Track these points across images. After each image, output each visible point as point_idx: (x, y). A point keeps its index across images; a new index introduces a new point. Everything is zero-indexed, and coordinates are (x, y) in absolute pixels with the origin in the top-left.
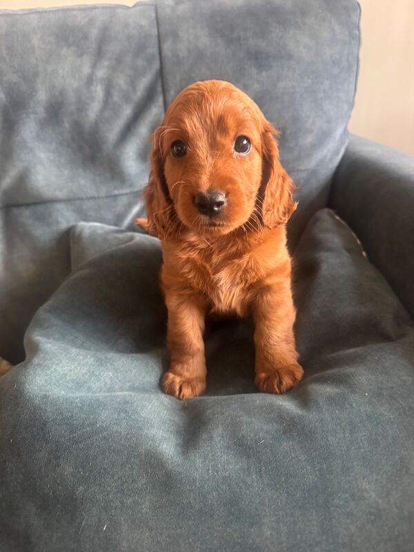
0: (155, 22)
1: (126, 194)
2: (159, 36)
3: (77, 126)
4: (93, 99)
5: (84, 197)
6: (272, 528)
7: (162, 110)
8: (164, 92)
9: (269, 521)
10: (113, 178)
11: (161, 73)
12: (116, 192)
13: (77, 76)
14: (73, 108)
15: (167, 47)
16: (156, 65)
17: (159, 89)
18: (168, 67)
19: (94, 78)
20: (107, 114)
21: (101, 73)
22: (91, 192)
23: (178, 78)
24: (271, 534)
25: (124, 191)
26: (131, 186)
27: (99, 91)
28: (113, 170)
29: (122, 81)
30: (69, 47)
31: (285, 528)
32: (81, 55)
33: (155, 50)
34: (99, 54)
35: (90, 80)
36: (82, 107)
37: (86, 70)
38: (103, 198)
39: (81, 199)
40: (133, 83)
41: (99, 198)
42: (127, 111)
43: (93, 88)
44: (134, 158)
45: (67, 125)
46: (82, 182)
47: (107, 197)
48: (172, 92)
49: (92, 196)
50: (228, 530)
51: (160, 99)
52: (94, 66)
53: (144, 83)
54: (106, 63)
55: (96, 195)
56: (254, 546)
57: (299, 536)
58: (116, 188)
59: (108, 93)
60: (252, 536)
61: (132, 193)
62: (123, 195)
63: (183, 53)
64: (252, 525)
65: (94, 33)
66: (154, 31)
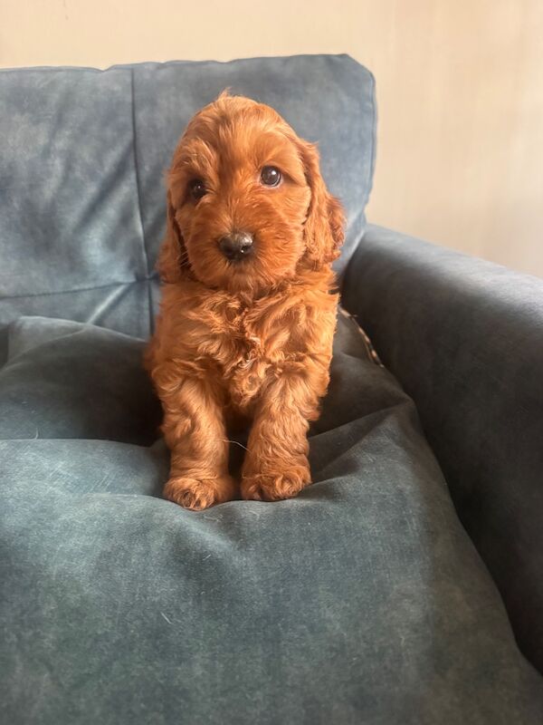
0: (130, 88)
1: (90, 289)
2: (133, 104)
3: (29, 206)
4: (49, 174)
5: (35, 293)
6: (206, 667)
7: (135, 188)
8: (137, 167)
9: (203, 657)
10: (72, 269)
11: (134, 146)
12: (76, 287)
13: (31, 147)
14: (24, 184)
15: (142, 116)
16: (129, 136)
17: (132, 163)
18: (142, 139)
19: (52, 148)
20: (66, 192)
21: (60, 144)
22: (46, 287)
23: (154, 151)
24: (203, 674)
25: (87, 286)
26: (95, 280)
27: (57, 165)
28: (73, 260)
29: (86, 154)
30: (22, 112)
31: (222, 666)
32: (37, 123)
33: (129, 120)
34: (60, 121)
35: (47, 152)
36: (35, 183)
37: (42, 140)
38: (59, 293)
39: (32, 296)
40: (99, 156)
41: (54, 294)
42: (92, 190)
43: (50, 162)
44: (100, 244)
45: (16, 205)
46: (34, 274)
47: (64, 293)
48: (147, 168)
49: (45, 291)
50: (150, 668)
51: (133, 175)
52: (53, 135)
53: (112, 157)
54: (67, 133)
55: (51, 291)
56: (180, 689)
57: (238, 677)
58: (76, 282)
59: (69, 168)
60: (179, 677)
61: (96, 288)
62: (84, 290)
63: (161, 121)
64: (180, 661)
65: (55, 98)
66: (129, 99)
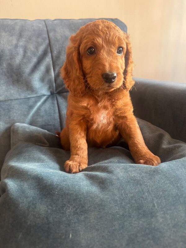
0: (45, 26)
1: (34, 97)
2: (47, 31)
3: (10, 65)
4: (18, 54)
5: (13, 99)
6: (162, 218)
7: (51, 59)
8: (51, 52)
9: (160, 214)
10: (27, 89)
11: (50, 44)
12: (29, 96)
13: (10, 44)
14: (8, 57)
15: (51, 35)
16: (47, 41)
17: (49, 50)
18: (52, 42)
19: (18, 45)
20: (25, 61)
21: (21, 43)
22: (17, 96)
23: (58, 46)
24: (163, 221)
25: (33, 96)
26: (36, 93)
27: (21, 51)
28: (29, 87)
29: (31, 47)
30: (6, 32)
31: (169, 216)
32: (12, 36)
33: (47, 36)
34: (20, 36)
35: (16, 46)
36: (12, 57)
37: (14, 42)
38: (22, 99)
39: (12, 100)
40: (37, 48)
41: (20, 99)
42: (35, 60)
43: (18, 50)
44: (38, 80)
45: (5, 65)
46: (12, 92)
47: (24, 98)
48: (55, 52)
49: (17, 98)
50: (141, 222)
51: (50, 55)
52: (18, 40)
53: (42, 49)
54: (24, 40)
55: (19, 98)
56: (156, 228)
57: (176, 220)
58: (29, 94)
59: (25, 52)
60: (153, 223)
61: (36, 97)
62: (32, 97)
63: (59, 37)
64: (152, 217)
65: (17, 28)
66: (45, 29)
